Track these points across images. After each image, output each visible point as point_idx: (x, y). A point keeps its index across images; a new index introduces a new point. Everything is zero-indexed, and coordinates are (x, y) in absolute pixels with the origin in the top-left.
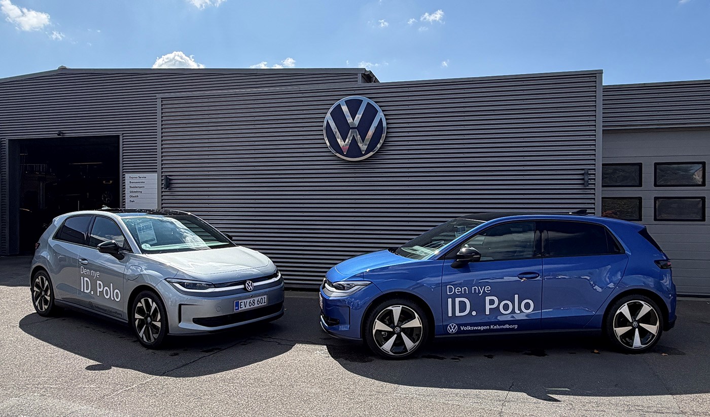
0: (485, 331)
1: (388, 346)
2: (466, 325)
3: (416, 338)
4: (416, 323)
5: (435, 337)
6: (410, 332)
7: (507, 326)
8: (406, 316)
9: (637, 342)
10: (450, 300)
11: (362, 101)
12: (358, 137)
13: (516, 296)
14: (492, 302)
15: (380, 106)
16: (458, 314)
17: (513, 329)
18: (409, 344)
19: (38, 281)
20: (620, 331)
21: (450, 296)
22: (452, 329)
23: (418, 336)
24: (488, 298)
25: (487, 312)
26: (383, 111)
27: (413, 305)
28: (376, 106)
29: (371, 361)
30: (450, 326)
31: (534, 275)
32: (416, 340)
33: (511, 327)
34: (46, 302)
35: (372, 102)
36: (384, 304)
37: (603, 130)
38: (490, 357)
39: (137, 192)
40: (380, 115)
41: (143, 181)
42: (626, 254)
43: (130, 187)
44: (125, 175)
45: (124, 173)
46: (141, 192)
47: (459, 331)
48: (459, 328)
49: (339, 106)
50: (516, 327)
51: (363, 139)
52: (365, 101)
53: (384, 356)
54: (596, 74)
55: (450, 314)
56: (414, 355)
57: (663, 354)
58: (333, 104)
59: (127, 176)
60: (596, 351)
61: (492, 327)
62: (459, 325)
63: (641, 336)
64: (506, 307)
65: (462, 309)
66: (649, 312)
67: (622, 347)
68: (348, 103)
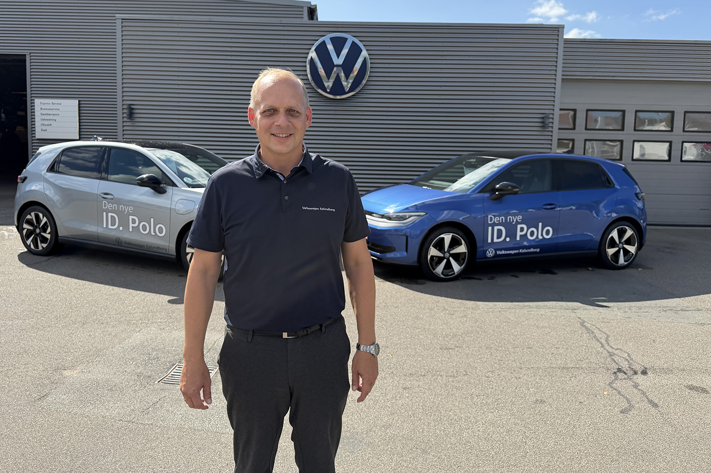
0: (515, 254)
1: (440, 269)
2: (501, 250)
3: (462, 261)
4: (462, 249)
5: (477, 260)
6: (457, 257)
7: (532, 250)
8: (455, 243)
9: (622, 260)
10: (490, 228)
11: (347, 39)
12: (342, 75)
13: (540, 224)
14: (522, 229)
15: (364, 46)
16: (495, 240)
17: (536, 253)
18: (456, 267)
19: (31, 217)
20: (611, 251)
21: (490, 225)
22: (490, 253)
23: (464, 259)
24: (519, 226)
25: (518, 239)
26: (367, 50)
27: (461, 233)
28: (360, 45)
29: (425, 283)
30: (489, 252)
31: (553, 206)
32: (462, 263)
33: (535, 250)
34: (44, 240)
35: (357, 41)
36: (438, 232)
37: (562, 79)
38: (517, 277)
39: (50, 120)
40: (364, 53)
41: (58, 108)
42: (616, 188)
43: (42, 114)
44: (34, 100)
45: (32, 98)
46: (55, 120)
47: (496, 256)
48: (496, 252)
49: (324, 43)
50: (538, 250)
51: (347, 77)
52: (350, 39)
53: (437, 279)
54: (558, 28)
55: (489, 241)
56: (462, 276)
57: (640, 269)
58: (318, 40)
59: (37, 102)
60: (590, 269)
61: (520, 251)
62: (496, 250)
63: (625, 255)
64: (532, 234)
65: (499, 237)
66: (631, 235)
67: (610, 265)
68: (333, 40)
